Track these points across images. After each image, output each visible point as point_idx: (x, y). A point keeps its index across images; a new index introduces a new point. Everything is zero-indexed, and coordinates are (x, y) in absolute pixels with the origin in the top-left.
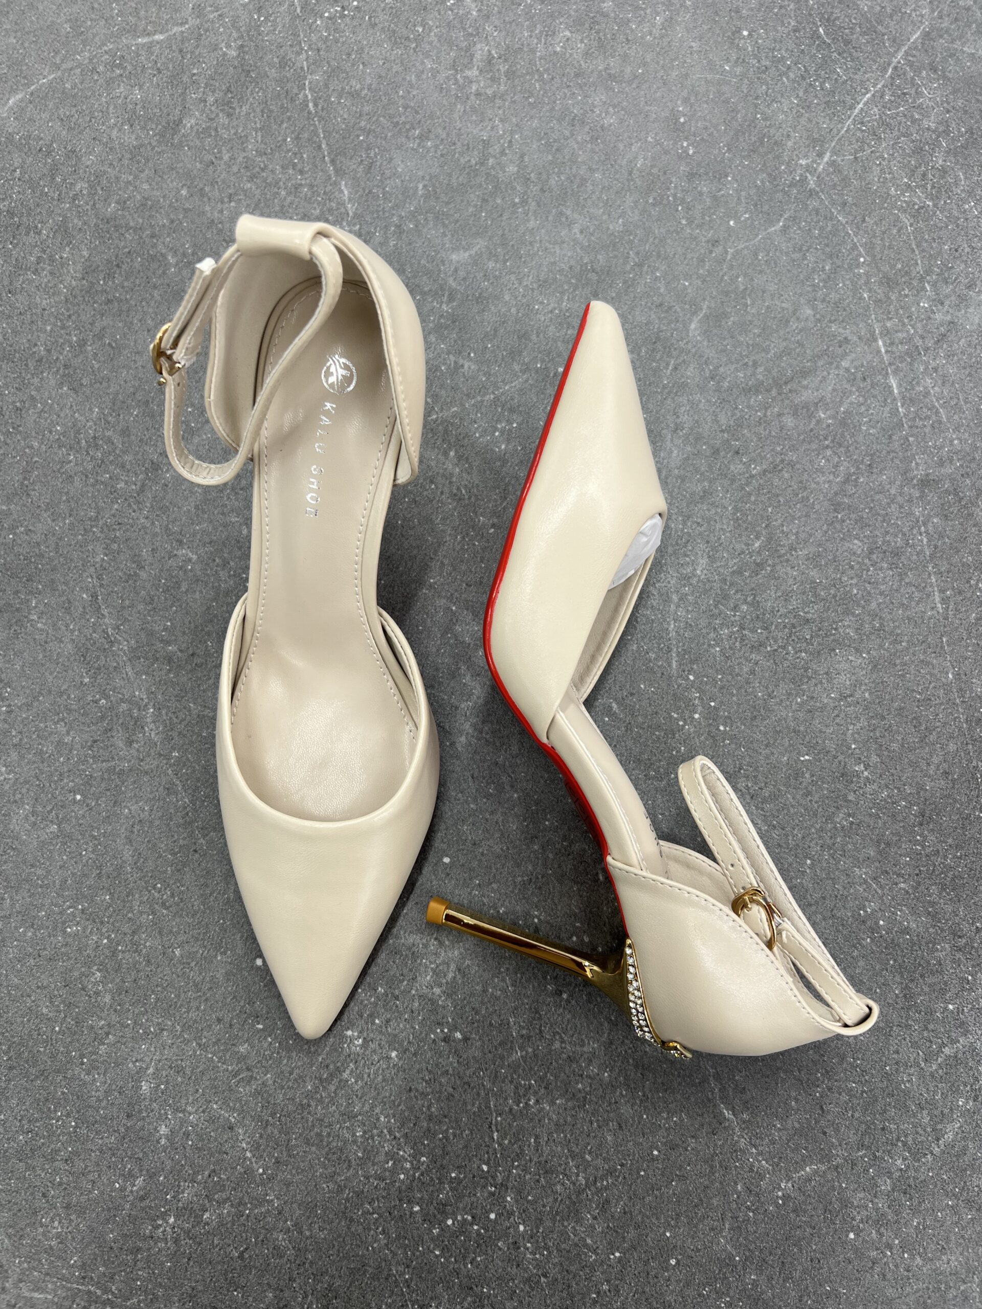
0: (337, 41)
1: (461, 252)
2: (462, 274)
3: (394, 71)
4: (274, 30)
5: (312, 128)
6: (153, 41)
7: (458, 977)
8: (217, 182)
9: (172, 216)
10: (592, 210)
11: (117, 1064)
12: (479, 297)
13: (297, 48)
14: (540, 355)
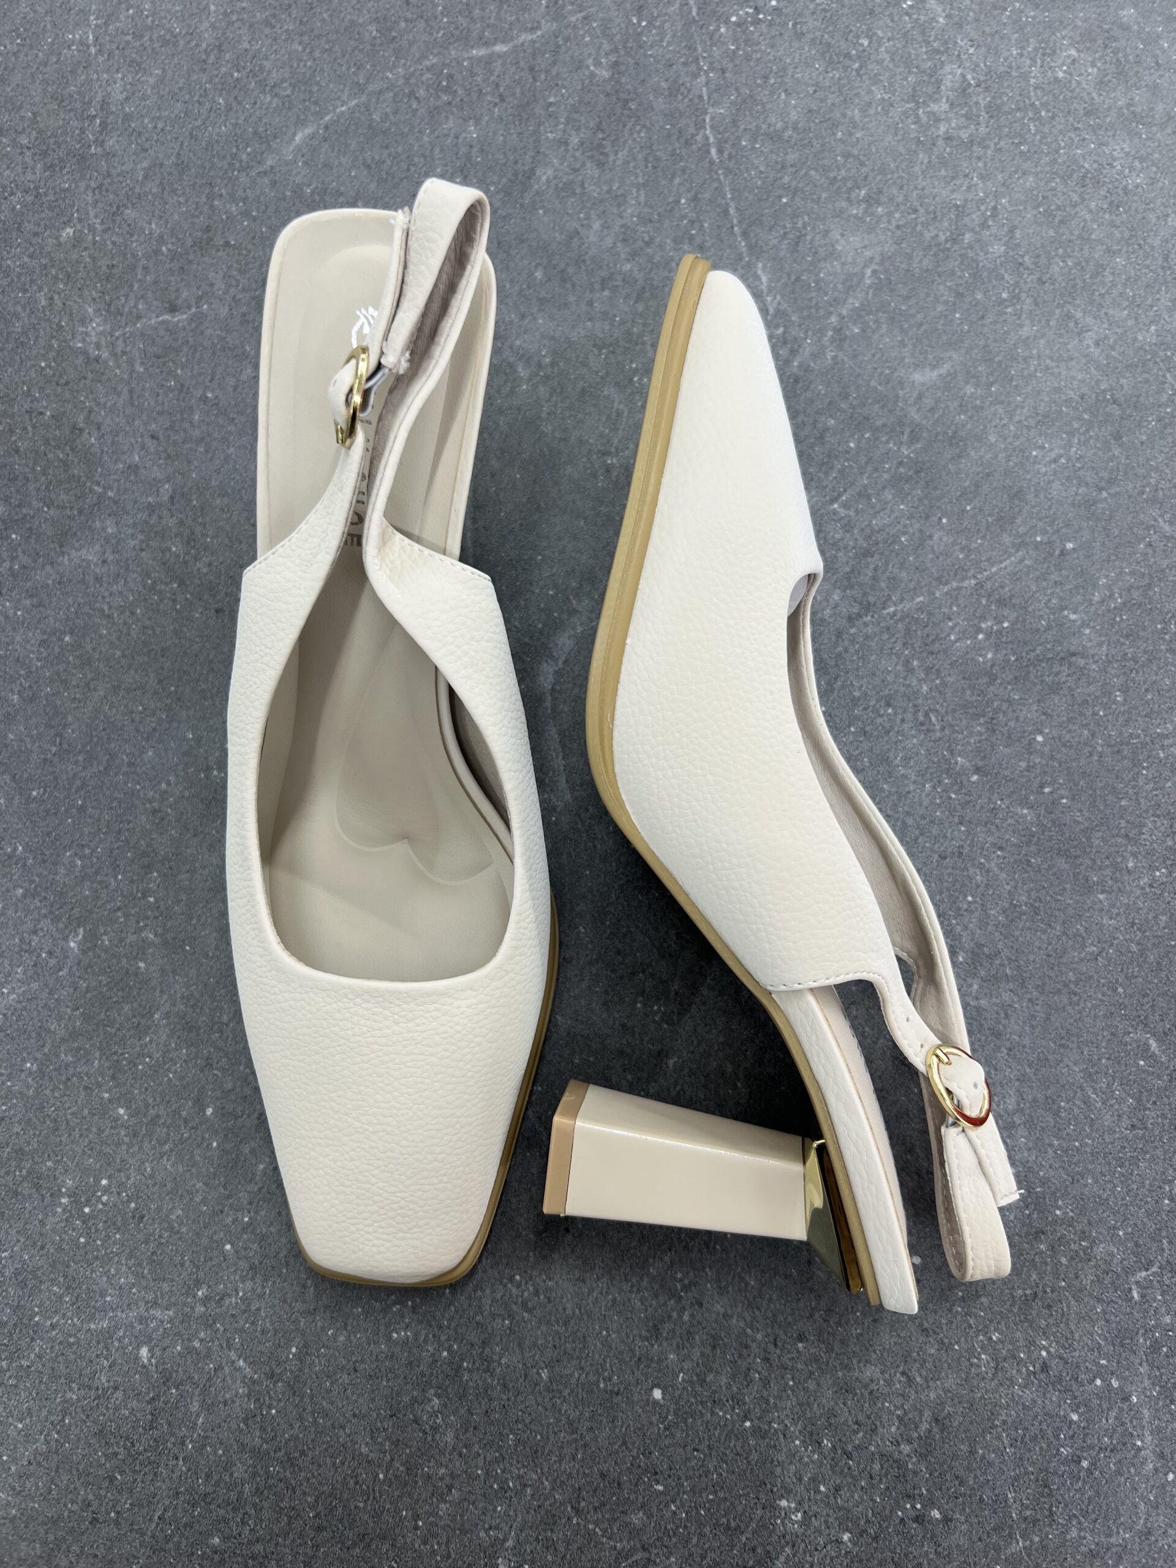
0: (748, 58)
1: (927, 370)
2: (928, 402)
3: (829, 102)
4: (662, 40)
5: (715, 185)
6: (493, 54)
7: (935, 1430)
8: (584, 261)
9: (522, 308)
10: (1111, 312)
11: (464, 1531)
12: (953, 437)
13: (693, 68)
14: (1040, 524)
